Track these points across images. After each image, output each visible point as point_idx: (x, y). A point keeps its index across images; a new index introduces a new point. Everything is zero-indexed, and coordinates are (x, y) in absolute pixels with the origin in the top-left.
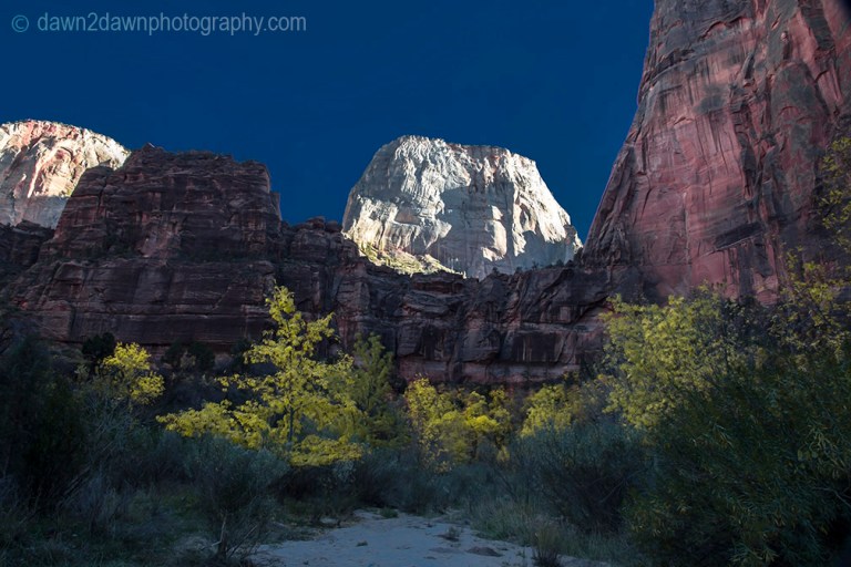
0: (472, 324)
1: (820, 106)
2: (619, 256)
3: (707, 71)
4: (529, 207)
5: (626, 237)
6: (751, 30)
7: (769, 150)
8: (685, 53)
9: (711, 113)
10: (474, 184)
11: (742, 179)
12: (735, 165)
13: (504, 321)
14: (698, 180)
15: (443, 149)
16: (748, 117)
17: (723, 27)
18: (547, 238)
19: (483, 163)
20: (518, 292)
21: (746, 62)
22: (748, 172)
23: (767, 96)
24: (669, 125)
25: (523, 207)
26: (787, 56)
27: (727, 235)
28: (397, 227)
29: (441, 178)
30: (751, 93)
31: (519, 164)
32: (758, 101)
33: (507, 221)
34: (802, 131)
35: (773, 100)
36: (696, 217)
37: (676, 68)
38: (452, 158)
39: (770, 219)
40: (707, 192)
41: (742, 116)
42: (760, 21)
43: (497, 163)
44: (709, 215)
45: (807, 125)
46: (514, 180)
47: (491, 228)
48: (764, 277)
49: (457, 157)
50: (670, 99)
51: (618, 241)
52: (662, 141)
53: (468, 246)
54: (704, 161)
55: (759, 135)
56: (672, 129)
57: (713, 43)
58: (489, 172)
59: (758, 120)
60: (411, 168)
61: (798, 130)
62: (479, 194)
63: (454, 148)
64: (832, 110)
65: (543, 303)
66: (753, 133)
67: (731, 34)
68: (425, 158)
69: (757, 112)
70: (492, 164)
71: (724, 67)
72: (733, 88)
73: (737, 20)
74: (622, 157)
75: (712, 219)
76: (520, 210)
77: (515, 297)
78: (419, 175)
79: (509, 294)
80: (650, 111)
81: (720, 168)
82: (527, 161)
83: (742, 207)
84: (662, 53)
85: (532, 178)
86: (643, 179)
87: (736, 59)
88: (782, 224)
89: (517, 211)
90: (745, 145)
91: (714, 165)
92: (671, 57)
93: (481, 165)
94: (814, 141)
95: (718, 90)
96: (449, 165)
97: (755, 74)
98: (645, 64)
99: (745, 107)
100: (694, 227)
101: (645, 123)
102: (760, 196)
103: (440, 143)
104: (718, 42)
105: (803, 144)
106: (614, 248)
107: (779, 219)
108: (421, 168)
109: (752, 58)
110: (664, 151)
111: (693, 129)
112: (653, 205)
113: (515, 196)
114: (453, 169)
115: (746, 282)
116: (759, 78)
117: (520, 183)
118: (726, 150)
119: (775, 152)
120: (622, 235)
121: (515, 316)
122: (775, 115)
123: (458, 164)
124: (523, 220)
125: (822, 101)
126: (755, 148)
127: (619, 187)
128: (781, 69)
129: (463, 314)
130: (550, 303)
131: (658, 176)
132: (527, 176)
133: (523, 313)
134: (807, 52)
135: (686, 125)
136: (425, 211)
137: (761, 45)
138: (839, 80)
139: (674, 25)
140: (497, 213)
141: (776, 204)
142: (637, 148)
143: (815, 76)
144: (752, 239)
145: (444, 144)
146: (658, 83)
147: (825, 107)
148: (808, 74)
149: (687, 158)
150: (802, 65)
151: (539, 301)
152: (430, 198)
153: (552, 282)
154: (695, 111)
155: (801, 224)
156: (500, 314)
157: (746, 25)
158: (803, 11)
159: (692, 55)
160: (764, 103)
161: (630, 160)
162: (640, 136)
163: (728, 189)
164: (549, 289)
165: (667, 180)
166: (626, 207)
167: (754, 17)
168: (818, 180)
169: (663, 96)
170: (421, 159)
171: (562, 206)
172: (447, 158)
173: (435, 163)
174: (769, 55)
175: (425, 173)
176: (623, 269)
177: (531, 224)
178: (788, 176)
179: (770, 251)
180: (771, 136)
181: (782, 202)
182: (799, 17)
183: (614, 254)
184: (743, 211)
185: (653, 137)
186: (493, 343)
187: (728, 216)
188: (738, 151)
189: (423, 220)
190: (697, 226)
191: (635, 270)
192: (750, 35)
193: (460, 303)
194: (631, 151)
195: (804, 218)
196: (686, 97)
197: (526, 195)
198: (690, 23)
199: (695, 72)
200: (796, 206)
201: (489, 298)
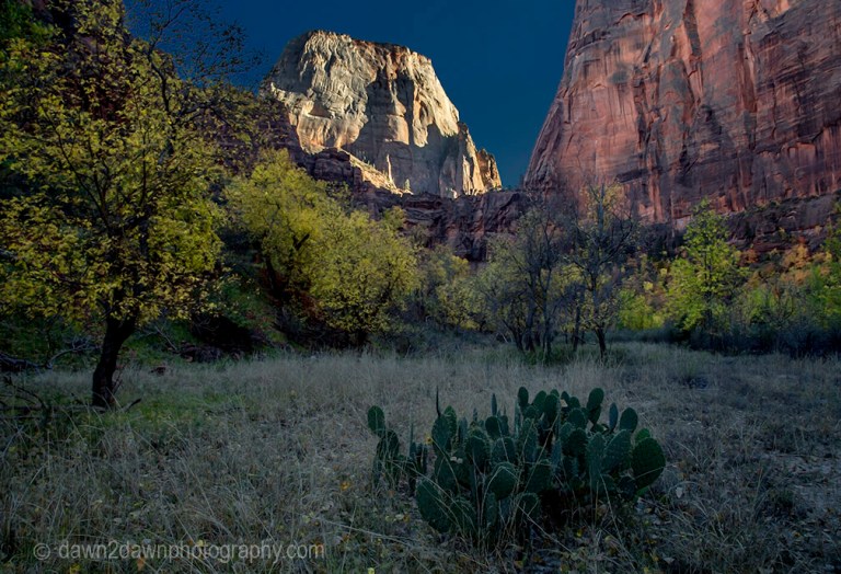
0: (451, 233)
1: (690, 95)
2: (551, 184)
3: (618, 51)
4: (426, 103)
5: (555, 171)
6: (651, 26)
7: (656, 119)
8: (604, 34)
9: (619, 83)
10: (379, 80)
11: (636, 137)
12: (633, 126)
13: (472, 231)
14: (606, 132)
15: (349, 44)
16: (643, 91)
17: (631, 18)
18: (442, 133)
19: (385, 59)
20: (482, 209)
21: (646, 49)
22: (641, 133)
23: (658, 80)
24: (589, 88)
25: (422, 104)
26: (673, 54)
27: (624, 175)
28: (310, 119)
29: (348, 73)
30: (646, 74)
31: (417, 63)
32: (651, 81)
33: (409, 117)
34: (678, 111)
35: (661, 83)
36: (603, 160)
37: (597, 45)
38: (358, 54)
39: (653, 169)
40: (612, 142)
41: (640, 90)
42: (658, 19)
43: (398, 61)
44: (612, 159)
45: (681, 107)
46: (413, 78)
47: (395, 123)
48: (646, 207)
49: (362, 52)
50: (591, 68)
51: (550, 174)
52: (583, 100)
53: (374, 139)
54: (611, 119)
55: (650, 107)
56: (591, 92)
57: (624, 29)
58: (391, 70)
59: (650, 96)
60: (320, 62)
61: (675, 109)
62: (382, 90)
63: (359, 44)
64: (697, 100)
65: (499, 218)
66: (646, 104)
67: (636, 25)
68: (333, 53)
69: (650, 89)
70: (394, 60)
71: (630, 50)
72: (636, 68)
73: (641, 15)
74: (555, 109)
75: (615, 162)
76: (420, 107)
77: (479, 213)
78: (328, 69)
79: (475, 211)
80: (576, 76)
81: (622, 126)
82: (424, 59)
83: (634, 157)
84: (586, 29)
85: (430, 76)
86: (568, 127)
87: (639, 46)
88: (660, 173)
89: (417, 107)
90: (641, 113)
91: (619, 123)
92: (593, 34)
93: (384, 62)
94: (684, 120)
95: (625, 67)
96: (354, 60)
97: (650, 60)
98: (572, 34)
99: (642, 83)
100: (601, 165)
101: (572, 84)
102: (646, 152)
103: (347, 39)
104: (628, 30)
105: (678, 121)
106: (547, 179)
107: (658, 169)
108: (331, 63)
109: (650, 48)
110: (584, 108)
111: (605, 95)
112: (574, 148)
113: (415, 93)
114: (359, 64)
115: (634, 208)
116: (653, 64)
117: (419, 81)
118: (627, 114)
119: (660, 121)
120: (553, 169)
121: (480, 227)
122: (661, 95)
123: (362, 60)
124: (421, 114)
125: (691, 92)
126: (647, 115)
127: (551, 133)
128: (668, 63)
129: (443, 225)
130: (504, 218)
131: (578, 126)
132: (424, 74)
133: (486, 225)
134: (685, 53)
135: (601, 91)
136: (335, 105)
137: (657, 40)
138: (702, 79)
139: (597, 8)
140: (400, 108)
141: (657, 158)
142: (564, 101)
143: (689, 72)
144: (641, 180)
145: (350, 40)
146: (583, 54)
147: (692, 96)
148: (685, 70)
149: (600, 114)
150: (682, 63)
151: (497, 217)
152: (339, 93)
153: (506, 203)
154: (609, 80)
155: (672, 174)
156: (469, 225)
157: (647, 21)
158: (686, 23)
159: (609, 36)
160: (655, 84)
161: (560, 111)
162: (567, 94)
163: (627, 142)
164: (504, 208)
165: (585, 130)
166: (555, 148)
167: (652, 15)
168: (684, 146)
169: (586, 65)
170: (330, 54)
171: (453, 102)
172: (353, 54)
173: (342, 57)
174: (662, 47)
175: (334, 69)
176: (553, 194)
177: (428, 120)
178: (666, 140)
179: (651, 190)
180: (658, 109)
181: (661, 158)
182: (683, 27)
183: (547, 183)
184: (636, 159)
185: (577, 96)
186: (467, 247)
187: (625, 162)
188: (635, 116)
189: (333, 114)
190: (605, 166)
191: (561, 195)
192: (649, 30)
193: (440, 217)
194: (560, 104)
195: (673, 170)
196: (602, 69)
197: (424, 92)
198: (608, 9)
199: (609, 51)
200: (670, 162)
201: (462, 214)
